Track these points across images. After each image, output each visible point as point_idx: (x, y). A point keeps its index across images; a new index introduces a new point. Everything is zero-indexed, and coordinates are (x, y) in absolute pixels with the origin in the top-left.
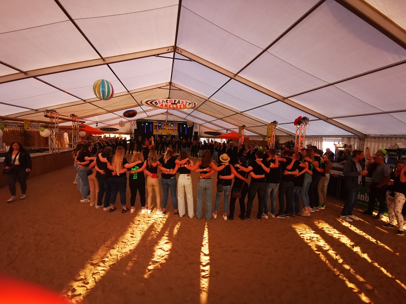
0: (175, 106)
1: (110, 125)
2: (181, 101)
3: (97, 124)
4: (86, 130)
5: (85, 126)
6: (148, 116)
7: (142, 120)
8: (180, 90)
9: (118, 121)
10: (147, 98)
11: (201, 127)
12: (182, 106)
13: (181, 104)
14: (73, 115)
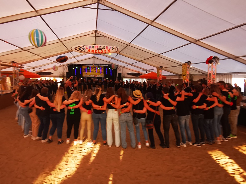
0: (100, 51)
1: (45, 70)
2: (105, 46)
3: (34, 69)
4: (25, 74)
5: (23, 71)
6: (78, 61)
7: (73, 64)
8: (105, 37)
9: (52, 66)
10: (76, 44)
11: (124, 69)
12: (107, 51)
13: (105, 49)
14: (13, 62)
